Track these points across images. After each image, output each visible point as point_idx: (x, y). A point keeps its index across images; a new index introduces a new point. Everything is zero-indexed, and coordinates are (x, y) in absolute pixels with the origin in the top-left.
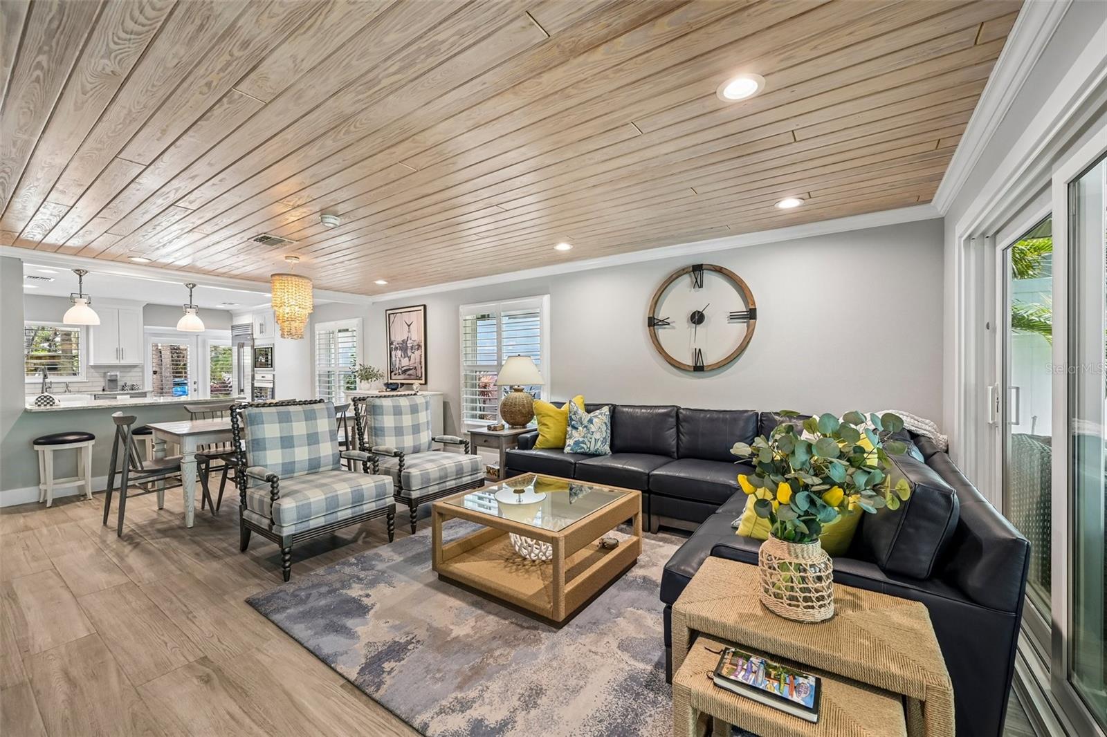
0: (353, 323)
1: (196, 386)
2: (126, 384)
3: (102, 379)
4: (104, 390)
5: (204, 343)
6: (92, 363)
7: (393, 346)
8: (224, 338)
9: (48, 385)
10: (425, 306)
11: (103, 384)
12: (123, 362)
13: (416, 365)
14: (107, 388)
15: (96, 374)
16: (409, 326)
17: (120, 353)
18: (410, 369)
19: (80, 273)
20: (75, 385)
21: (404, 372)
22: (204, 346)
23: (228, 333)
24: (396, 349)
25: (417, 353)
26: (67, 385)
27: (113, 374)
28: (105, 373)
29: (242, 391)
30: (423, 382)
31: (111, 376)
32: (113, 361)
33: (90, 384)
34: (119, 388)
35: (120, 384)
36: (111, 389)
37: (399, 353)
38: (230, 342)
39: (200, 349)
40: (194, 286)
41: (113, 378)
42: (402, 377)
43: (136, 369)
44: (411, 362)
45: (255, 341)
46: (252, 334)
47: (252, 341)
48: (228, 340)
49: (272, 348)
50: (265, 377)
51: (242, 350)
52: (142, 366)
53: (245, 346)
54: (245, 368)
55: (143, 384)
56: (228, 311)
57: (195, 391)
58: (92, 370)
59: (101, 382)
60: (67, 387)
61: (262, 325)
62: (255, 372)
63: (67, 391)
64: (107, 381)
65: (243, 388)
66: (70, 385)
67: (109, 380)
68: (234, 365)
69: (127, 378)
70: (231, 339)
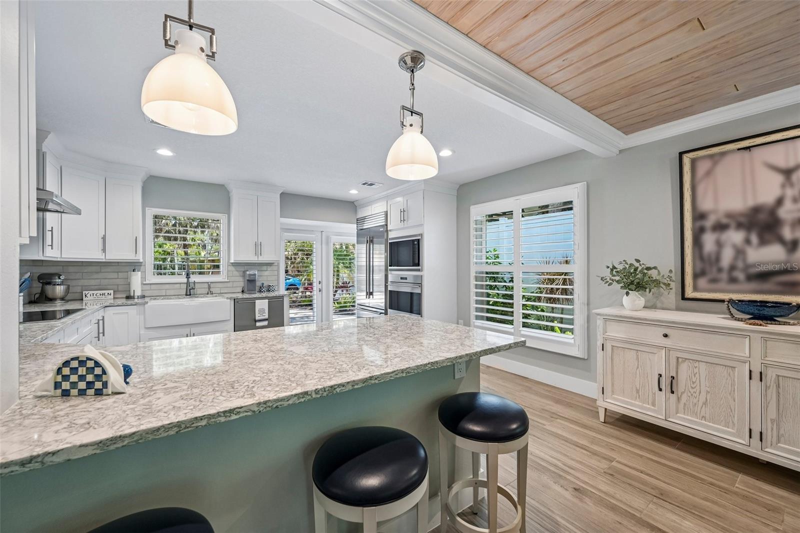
1: (320, 285)
2: (263, 284)
3: (241, 279)
4: (243, 291)
5: (328, 238)
6: (232, 261)
8: (346, 232)
9: (192, 285)
11: (242, 284)
12: (262, 259)
14: (246, 290)
15: (236, 273)
16: (787, 172)
17: (258, 248)
20: (218, 285)
22: (328, 243)
23: (353, 228)
27: (252, 272)
28: (244, 272)
29: (371, 294)
31: (250, 275)
32: (251, 258)
33: (229, 285)
34: (257, 289)
35: (258, 284)
36: (251, 291)
38: (354, 240)
39: (324, 246)
41: (252, 278)
43: (272, 267)
45: (390, 233)
46: (387, 225)
47: (386, 234)
48: (353, 237)
49: (419, 240)
50: (406, 279)
51: (371, 247)
52: (276, 264)
53: (374, 242)
54: (374, 268)
55: (278, 285)
56: (353, 202)
57: (320, 291)
58: (232, 268)
59: (240, 283)
60: (209, 287)
61: (404, 211)
62: (389, 272)
63: (210, 293)
64: (246, 281)
65: (371, 291)
66: (212, 285)
67: (248, 280)
68: (360, 264)
69: (264, 278)
70: (356, 236)
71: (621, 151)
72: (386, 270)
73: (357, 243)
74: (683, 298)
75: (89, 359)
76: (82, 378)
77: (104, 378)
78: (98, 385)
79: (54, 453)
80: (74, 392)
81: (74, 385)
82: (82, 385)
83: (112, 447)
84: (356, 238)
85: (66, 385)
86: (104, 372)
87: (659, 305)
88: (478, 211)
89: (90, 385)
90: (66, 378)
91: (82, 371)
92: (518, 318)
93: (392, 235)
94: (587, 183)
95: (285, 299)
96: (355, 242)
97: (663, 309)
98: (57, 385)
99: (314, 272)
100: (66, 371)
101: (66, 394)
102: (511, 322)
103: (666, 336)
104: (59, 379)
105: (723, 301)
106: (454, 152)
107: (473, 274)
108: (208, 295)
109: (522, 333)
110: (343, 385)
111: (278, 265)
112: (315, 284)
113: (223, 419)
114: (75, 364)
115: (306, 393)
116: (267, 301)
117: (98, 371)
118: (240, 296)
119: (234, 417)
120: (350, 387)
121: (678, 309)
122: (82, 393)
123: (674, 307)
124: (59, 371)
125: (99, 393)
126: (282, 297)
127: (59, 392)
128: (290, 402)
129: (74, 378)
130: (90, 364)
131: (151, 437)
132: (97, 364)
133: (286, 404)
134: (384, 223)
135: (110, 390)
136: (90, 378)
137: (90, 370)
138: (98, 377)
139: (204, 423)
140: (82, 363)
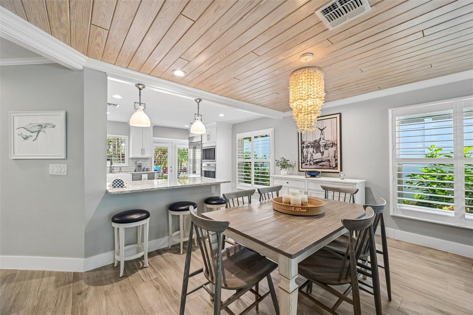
0: (269, 131)
1: (171, 169)
2: (144, 168)
3: (134, 165)
4: (135, 171)
5: (175, 146)
6: (131, 157)
7: (305, 146)
8: (184, 144)
9: (112, 168)
10: (340, 114)
11: (135, 168)
12: (144, 156)
13: (330, 158)
14: (137, 170)
15: (132, 163)
16: (322, 130)
17: (143, 151)
18: (322, 161)
19: (140, 87)
20: (124, 168)
21: (317, 163)
22: (175, 149)
23: (187, 141)
24: (308, 147)
25: (331, 150)
26: (120, 168)
27: (140, 162)
28: (136, 162)
29: (195, 172)
30: (339, 170)
31: (139, 163)
32: (139, 155)
33: (129, 168)
34: (142, 170)
35: (142, 167)
36: (139, 171)
37: (311, 150)
38: (187, 147)
39: (173, 150)
40: (200, 100)
41: (140, 165)
42: (314, 166)
43: (148, 160)
44: (324, 156)
45: (203, 145)
46: (202, 141)
47: (201, 145)
48: (187, 145)
49: (214, 148)
50: (209, 165)
51: (195, 150)
52: (150, 158)
53: (196, 148)
54: (196, 160)
55: (151, 168)
56: (187, 130)
57: (171, 171)
58: (130, 160)
59: (134, 167)
60: (120, 169)
61: (209, 135)
62: (203, 162)
63: (120, 171)
64: (137, 166)
65: (195, 171)
66: (122, 168)
67: (138, 166)
68: (190, 158)
69: (145, 165)
70: (188, 145)
71: (284, 118)
72: (202, 161)
73: (189, 148)
74: (299, 171)
75: (120, 180)
76: (118, 184)
77: (123, 184)
78: (122, 185)
79: (125, 191)
80: (116, 187)
81: (116, 185)
82: (118, 185)
83: (133, 192)
84: (188, 146)
85: (115, 185)
86: (123, 182)
87: (294, 173)
88: (240, 136)
89: (120, 185)
90: (115, 184)
91: (118, 182)
92: (253, 181)
93: (204, 146)
94: (274, 128)
95: (155, 174)
96: (188, 148)
97: (295, 175)
98: (113, 185)
99: (169, 162)
100: (115, 182)
101: (115, 187)
102: (250, 183)
103: (287, 183)
104: (113, 184)
105: (304, 171)
106: (225, 115)
107: (237, 163)
108: (120, 172)
109: (254, 186)
110: (176, 187)
111: (151, 159)
112: (168, 168)
113: (151, 190)
114: (117, 181)
115: (167, 187)
116: (147, 175)
117: (122, 182)
118: (134, 172)
119: (153, 190)
120: (177, 187)
121: (299, 175)
122: (118, 187)
123: (297, 174)
124: (113, 182)
125: (122, 187)
126: (154, 173)
127: (113, 187)
128: (164, 189)
129: (116, 184)
130: (120, 181)
131: (139, 191)
132: (122, 181)
133: (163, 189)
134: (200, 140)
135: (124, 186)
136: (120, 184)
137: (120, 182)
138: (122, 184)
139: (147, 190)
140: (118, 181)
